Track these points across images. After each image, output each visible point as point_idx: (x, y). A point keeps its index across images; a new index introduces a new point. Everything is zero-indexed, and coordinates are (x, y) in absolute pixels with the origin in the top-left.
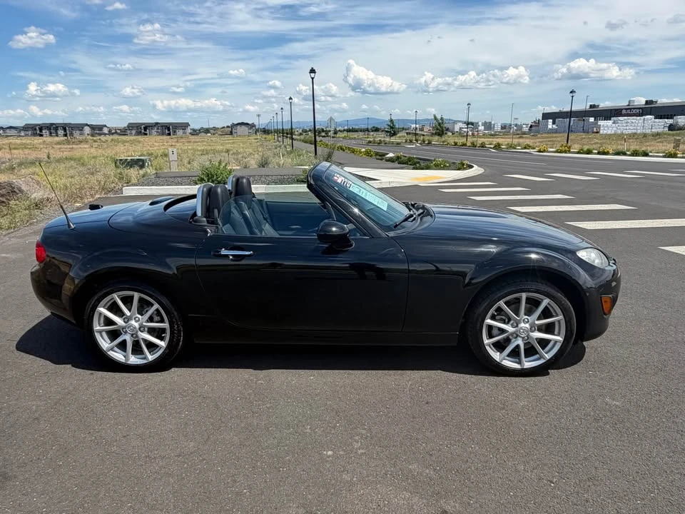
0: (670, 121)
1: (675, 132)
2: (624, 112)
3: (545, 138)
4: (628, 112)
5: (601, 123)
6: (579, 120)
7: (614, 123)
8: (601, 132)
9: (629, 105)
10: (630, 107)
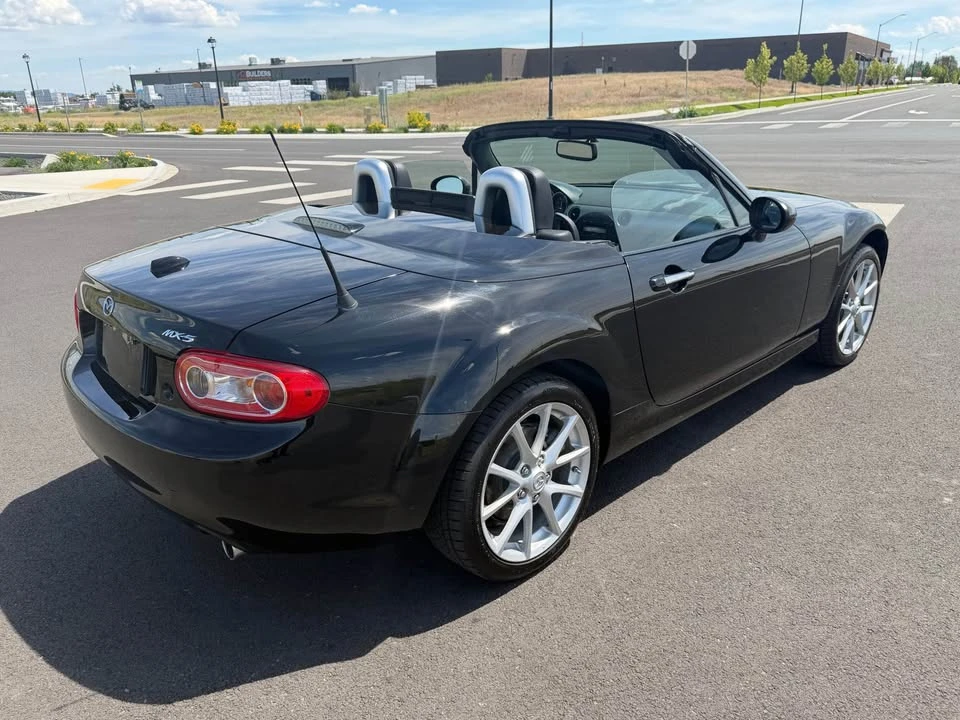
0: (310, 87)
1: (338, 101)
2: (248, 74)
3: (171, 113)
4: (254, 74)
5: (226, 90)
6: (195, 86)
7: (244, 90)
8: (231, 103)
9: (250, 65)
10: (253, 68)
